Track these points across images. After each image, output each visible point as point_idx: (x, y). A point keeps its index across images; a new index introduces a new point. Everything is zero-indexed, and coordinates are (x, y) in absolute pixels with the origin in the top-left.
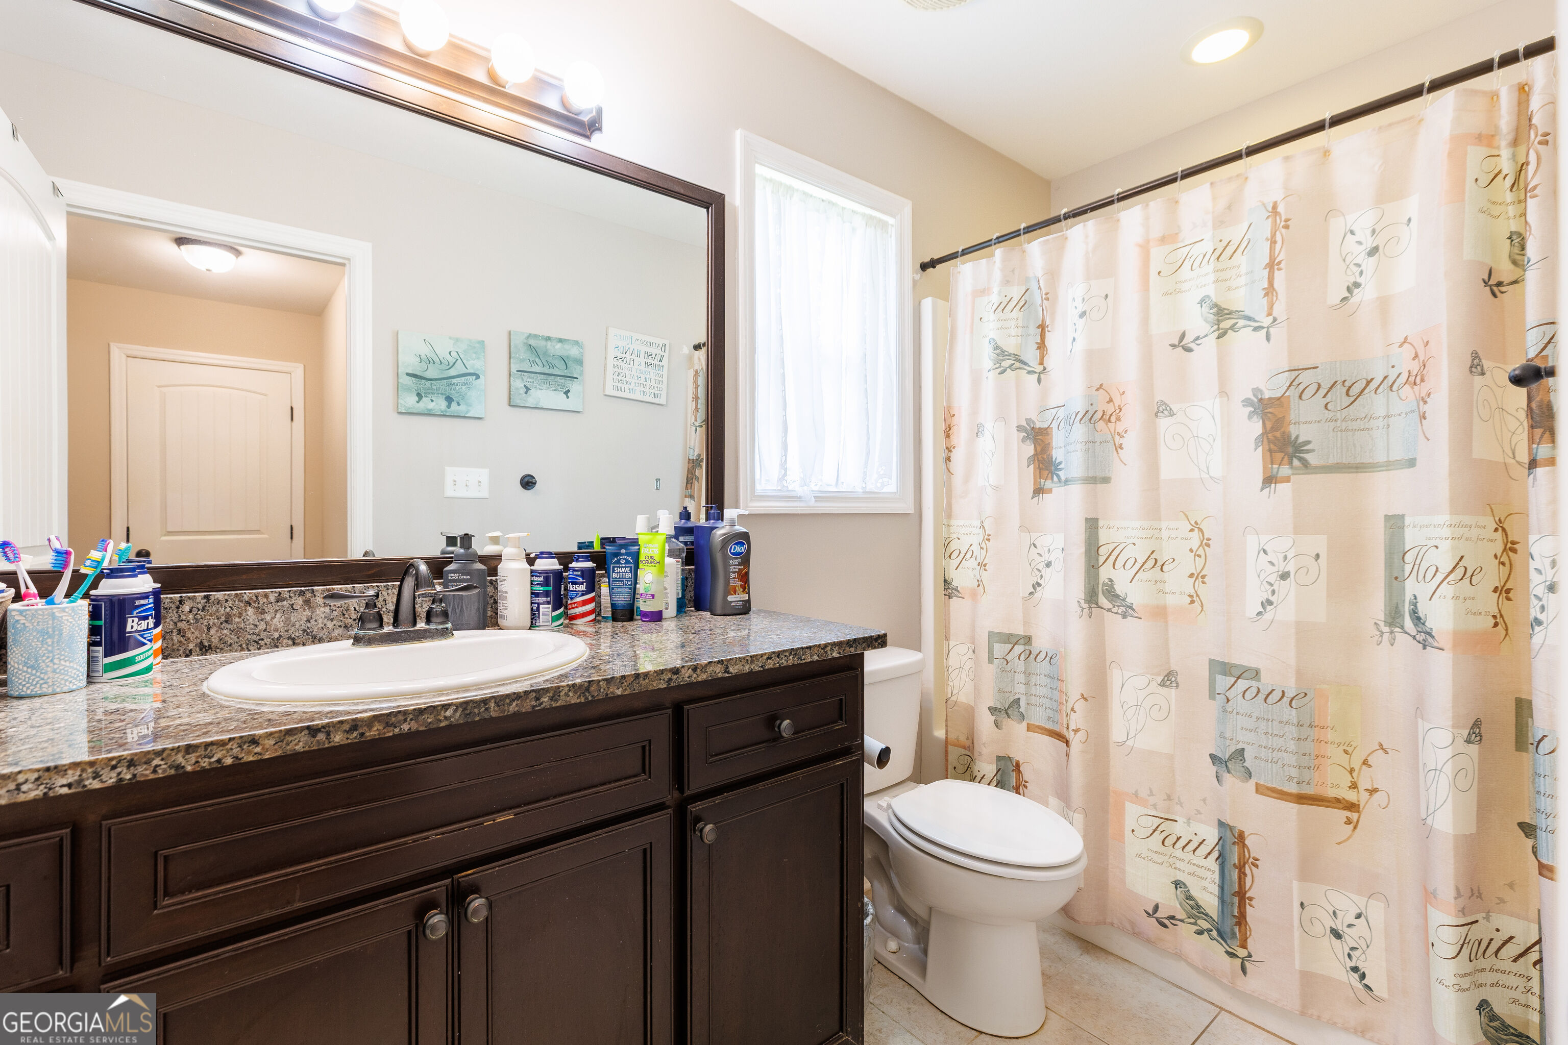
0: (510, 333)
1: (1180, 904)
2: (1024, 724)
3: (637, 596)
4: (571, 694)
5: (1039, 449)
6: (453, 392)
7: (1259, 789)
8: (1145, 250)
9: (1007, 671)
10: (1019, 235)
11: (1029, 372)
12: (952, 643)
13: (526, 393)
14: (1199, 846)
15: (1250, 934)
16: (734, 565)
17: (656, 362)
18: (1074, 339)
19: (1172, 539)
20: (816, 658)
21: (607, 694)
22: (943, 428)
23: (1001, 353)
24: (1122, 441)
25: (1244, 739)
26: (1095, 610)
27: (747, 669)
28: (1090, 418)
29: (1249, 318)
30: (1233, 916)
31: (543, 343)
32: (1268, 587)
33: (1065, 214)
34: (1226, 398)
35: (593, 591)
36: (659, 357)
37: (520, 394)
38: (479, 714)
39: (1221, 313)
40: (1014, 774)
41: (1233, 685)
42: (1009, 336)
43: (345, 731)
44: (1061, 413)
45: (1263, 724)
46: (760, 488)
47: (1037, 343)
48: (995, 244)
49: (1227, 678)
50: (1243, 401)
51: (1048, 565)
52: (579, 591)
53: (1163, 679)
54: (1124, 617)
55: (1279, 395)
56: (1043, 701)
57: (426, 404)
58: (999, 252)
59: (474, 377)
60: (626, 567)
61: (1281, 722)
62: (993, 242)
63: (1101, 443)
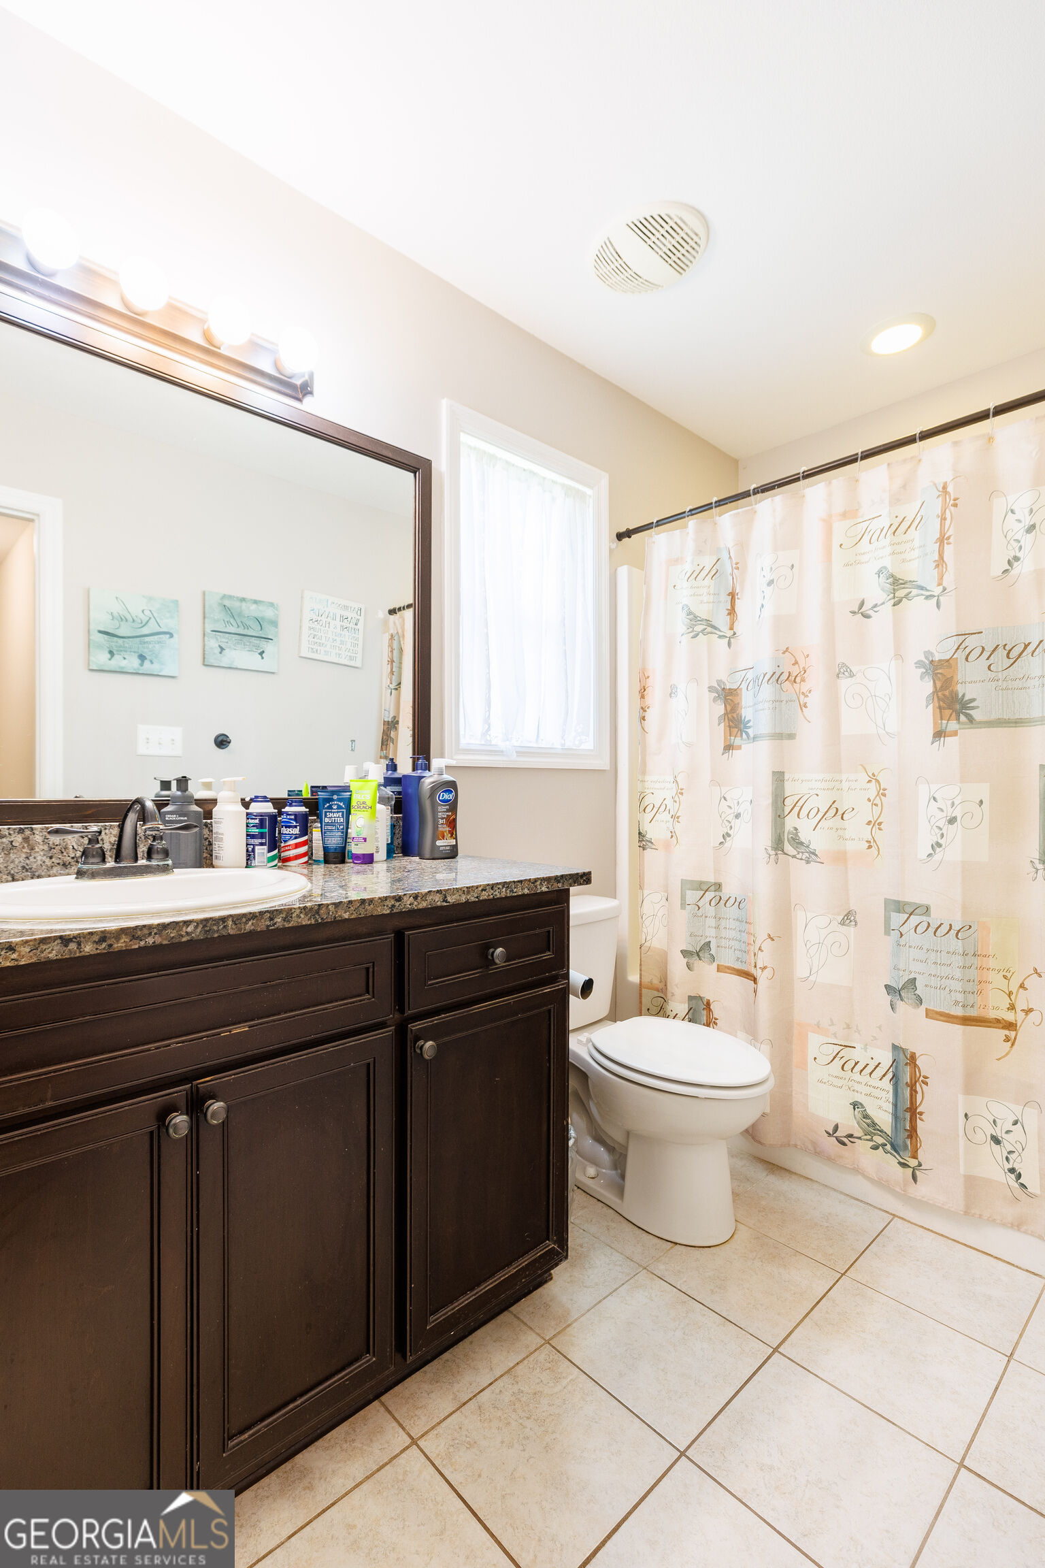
0: (204, 593)
1: (858, 1123)
2: (715, 965)
3: (348, 840)
4: (302, 916)
5: (729, 708)
6: (146, 650)
7: (930, 1014)
8: (828, 524)
9: (698, 916)
10: (712, 508)
11: (720, 637)
12: (646, 892)
13: (221, 653)
14: (875, 1069)
15: (921, 1145)
16: (442, 811)
17: (352, 625)
18: (763, 606)
19: (852, 789)
20: (526, 891)
21: (335, 917)
22: (638, 689)
23: (694, 618)
24: (806, 700)
25: (916, 969)
26: (781, 856)
27: (463, 899)
28: (777, 678)
29: (922, 588)
30: (905, 1130)
31: (237, 604)
32: (937, 831)
33: (754, 489)
34: (901, 661)
35: (306, 834)
36: (354, 621)
37: (215, 654)
38: (218, 931)
39: (896, 582)
40: (705, 1012)
41: (906, 921)
42: (702, 602)
43: (95, 941)
44: (750, 675)
45: (933, 956)
46: (464, 741)
47: (727, 609)
48: (688, 516)
49: (901, 914)
50: (916, 663)
51: (738, 816)
52: (292, 834)
53: (843, 919)
54: (808, 862)
55: (948, 657)
56: (732, 943)
57: (118, 662)
58: (692, 523)
59: (168, 636)
60: (338, 812)
61: (948, 953)
62: (687, 514)
63: (787, 702)
